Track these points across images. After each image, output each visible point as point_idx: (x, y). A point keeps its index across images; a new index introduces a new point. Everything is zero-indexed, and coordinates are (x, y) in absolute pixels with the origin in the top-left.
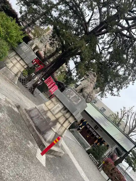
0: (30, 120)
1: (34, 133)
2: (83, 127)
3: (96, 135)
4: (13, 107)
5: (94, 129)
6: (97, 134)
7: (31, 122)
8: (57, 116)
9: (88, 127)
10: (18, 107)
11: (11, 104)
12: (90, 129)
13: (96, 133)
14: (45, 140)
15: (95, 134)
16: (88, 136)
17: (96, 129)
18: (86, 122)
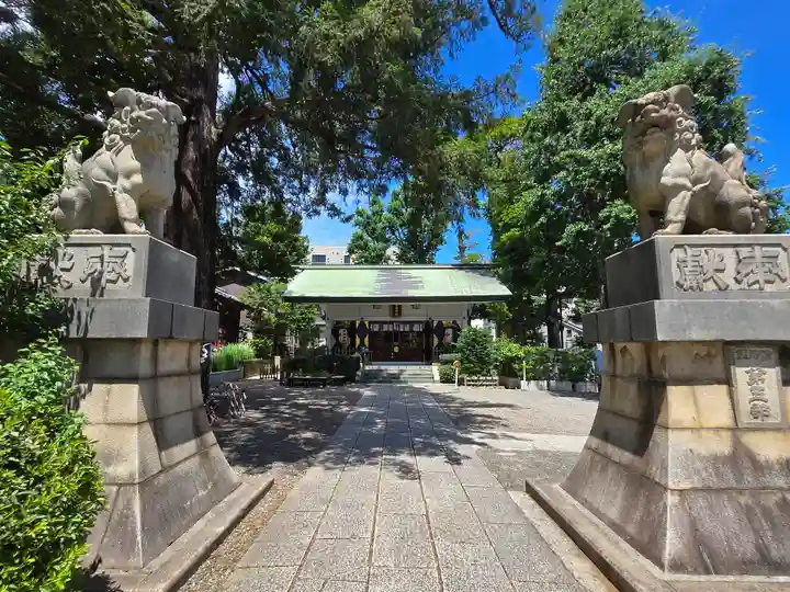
2: (366, 339)
3: (411, 327)
5: (393, 319)
6: (412, 323)
9: (376, 328)
12: (385, 328)
13: (405, 323)
15: (407, 329)
16: (396, 349)
17: (399, 316)
18: (362, 324)
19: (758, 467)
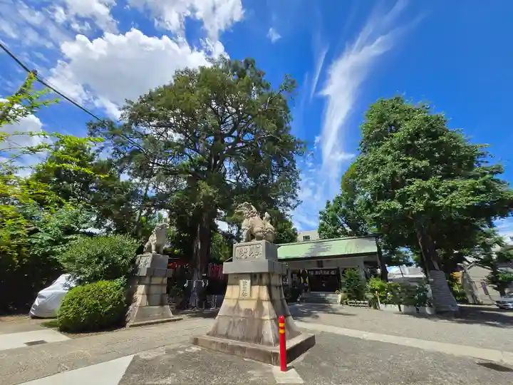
0: (225, 340)
1: (246, 353)
4: (186, 350)
5: (320, 268)
7: (230, 342)
8: (255, 296)
10: (196, 342)
11: (181, 349)
13: (327, 270)
14: (270, 344)
18: (304, 271)
19: (239, 310)
